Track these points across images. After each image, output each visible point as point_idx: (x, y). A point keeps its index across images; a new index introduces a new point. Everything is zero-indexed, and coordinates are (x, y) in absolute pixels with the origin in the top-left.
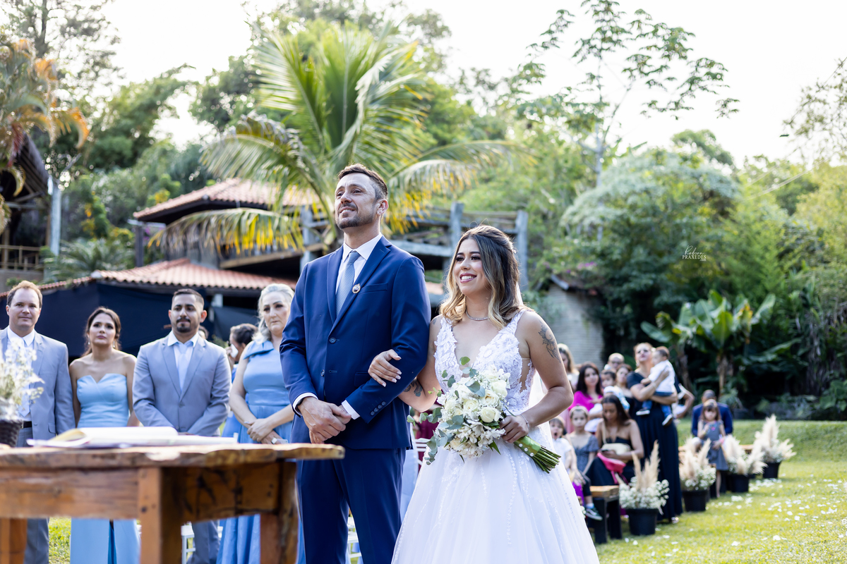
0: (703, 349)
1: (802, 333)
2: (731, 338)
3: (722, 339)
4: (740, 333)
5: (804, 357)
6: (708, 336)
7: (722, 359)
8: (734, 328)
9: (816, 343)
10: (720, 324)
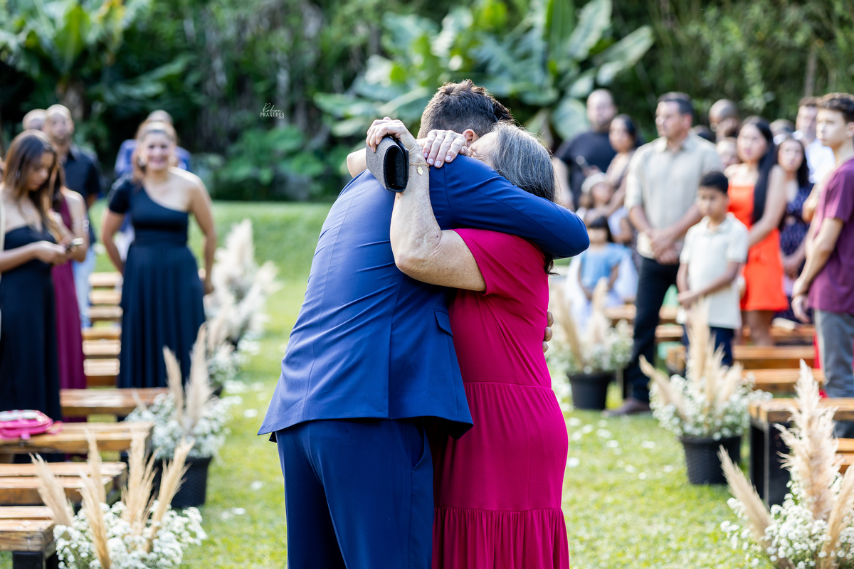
0: (35, 72)
1: (195, 47)
2: (85, 54)
3: (70, 54)
4: (102, 46)
5: (198, 86)
6: (45, 51)
7: (66, 91)
8: (92, 37)
9: (218, 63)
10: (67, 29)
